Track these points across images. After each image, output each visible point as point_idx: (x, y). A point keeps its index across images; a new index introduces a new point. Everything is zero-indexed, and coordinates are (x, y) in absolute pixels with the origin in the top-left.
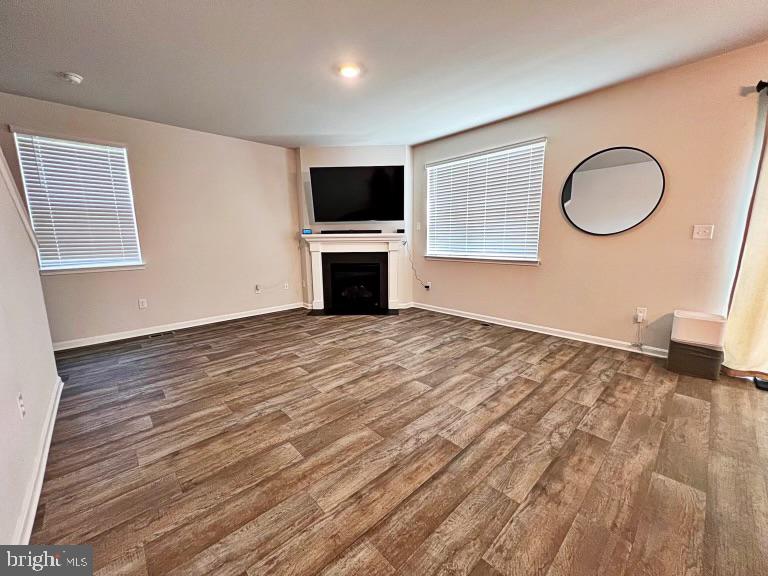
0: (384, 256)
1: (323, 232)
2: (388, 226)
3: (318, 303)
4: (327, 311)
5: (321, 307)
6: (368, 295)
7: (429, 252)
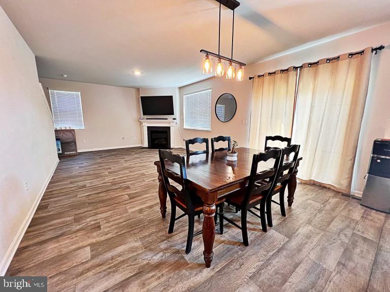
0: (169, 128)
1: (147, 119)
2: (170, 117)
3: (146, 145)
4: (149, 148)
5: (147, 146)
6: (165, 143)
7: (185, 127)
